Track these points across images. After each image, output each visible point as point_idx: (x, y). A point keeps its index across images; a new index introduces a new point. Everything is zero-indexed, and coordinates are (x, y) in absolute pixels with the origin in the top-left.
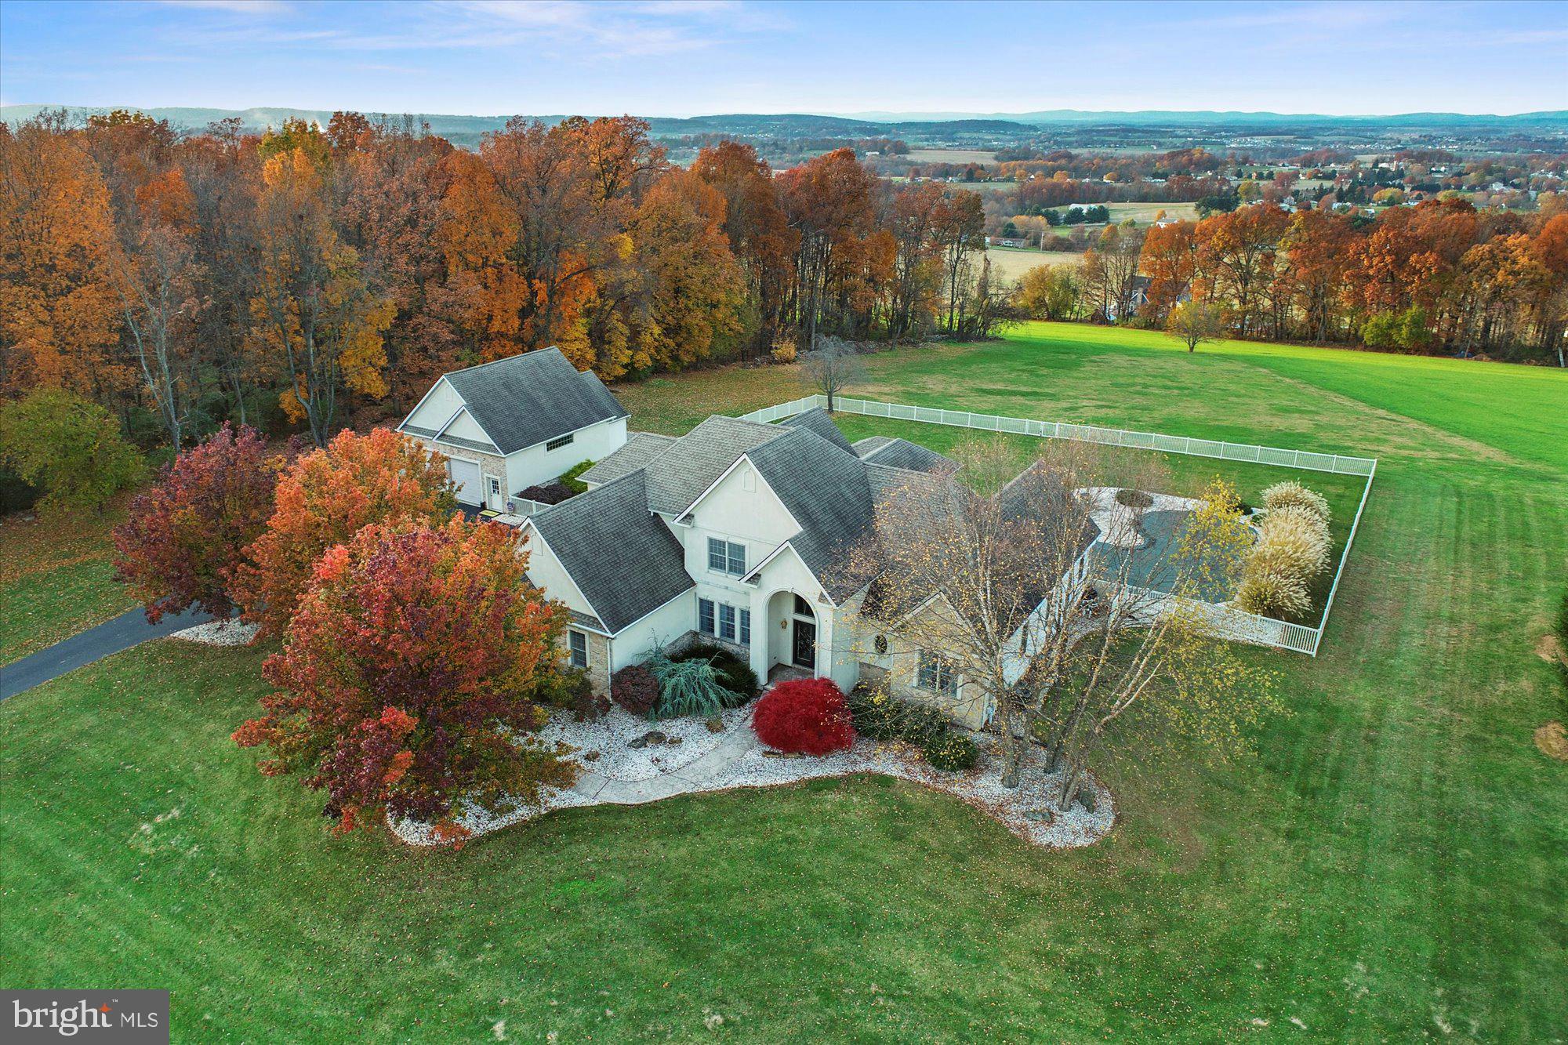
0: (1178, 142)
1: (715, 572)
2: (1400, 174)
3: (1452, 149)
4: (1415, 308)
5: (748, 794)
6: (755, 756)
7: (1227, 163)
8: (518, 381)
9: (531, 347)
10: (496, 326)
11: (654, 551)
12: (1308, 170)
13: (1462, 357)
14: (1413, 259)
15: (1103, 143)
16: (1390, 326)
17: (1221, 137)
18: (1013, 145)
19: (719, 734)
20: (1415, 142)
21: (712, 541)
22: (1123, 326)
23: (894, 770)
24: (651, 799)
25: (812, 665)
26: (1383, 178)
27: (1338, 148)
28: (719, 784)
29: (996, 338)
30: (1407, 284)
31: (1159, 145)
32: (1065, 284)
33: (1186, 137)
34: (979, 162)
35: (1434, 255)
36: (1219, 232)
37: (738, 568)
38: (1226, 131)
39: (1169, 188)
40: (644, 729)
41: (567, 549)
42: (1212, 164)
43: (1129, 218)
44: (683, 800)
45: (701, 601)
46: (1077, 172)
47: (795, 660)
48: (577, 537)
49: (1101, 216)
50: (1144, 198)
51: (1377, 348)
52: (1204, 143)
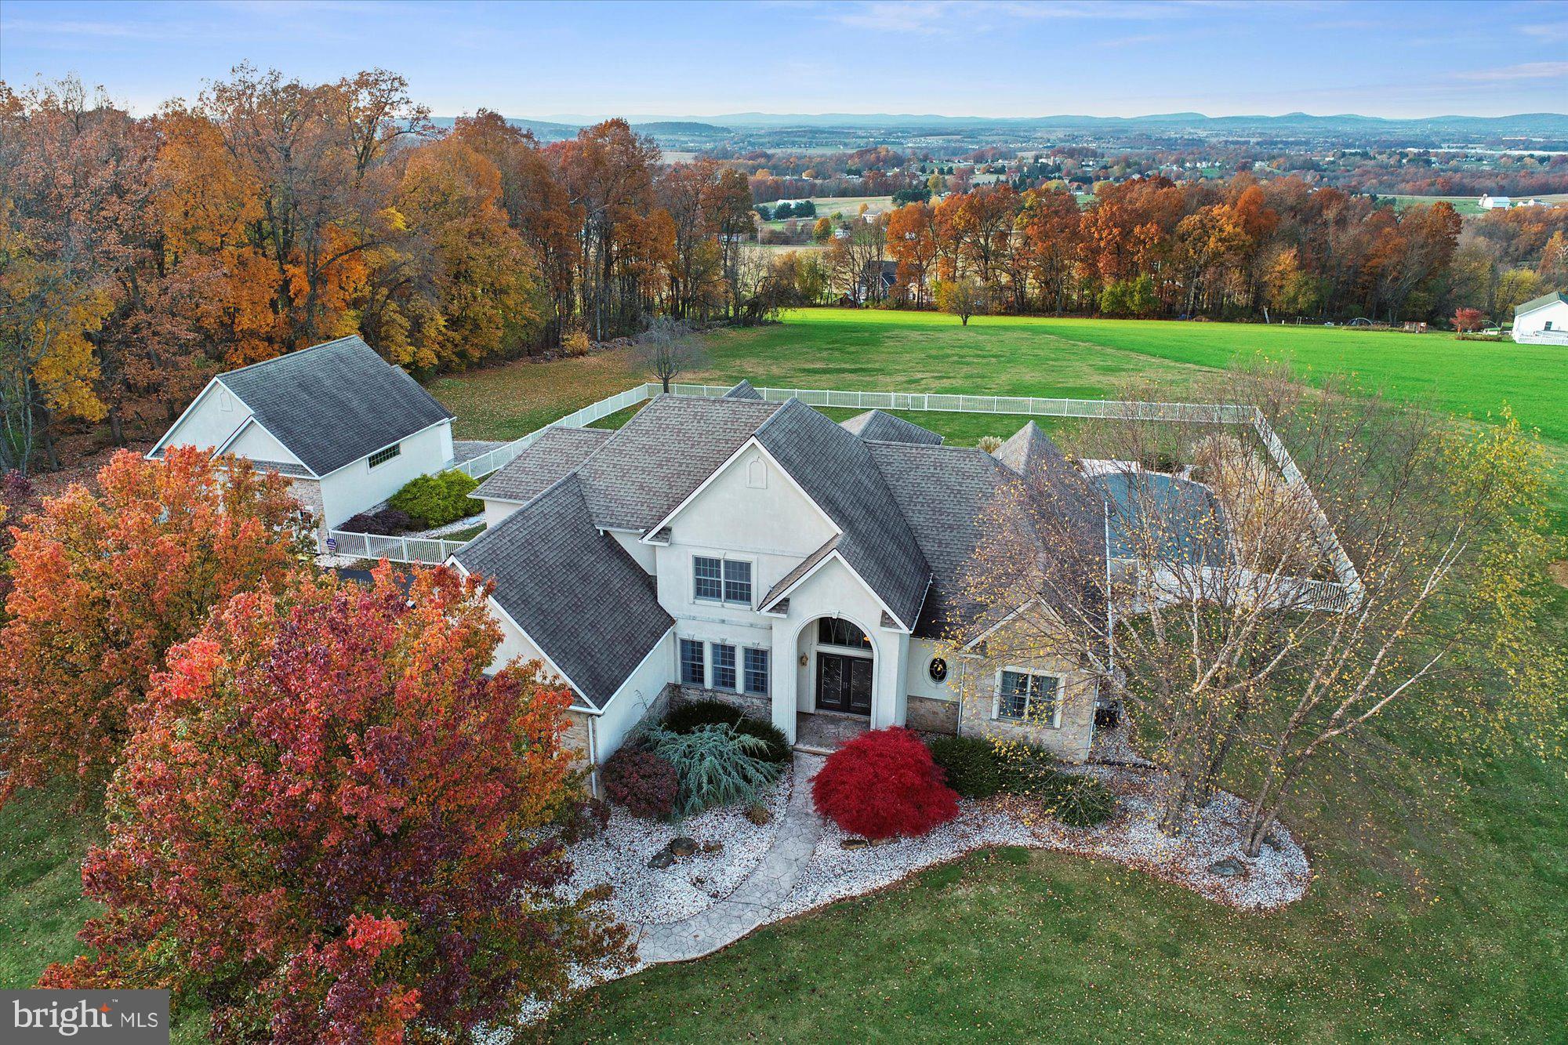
0: (862, 142)
1: (703, 602)
2: (1058, 168)
3: (1093, 146)
4: (1143, 275)
5: (846, 908)
6: (830, 848)
7: (909, 160)
8: (318, 380)
9: (291, 348)
10: (245, 322)
11: (616, 583)
12: (982, 166)
13: (1184, 319)
14: (1137, 230)
15: (793, 144)
16: (1124, 294)
17: (898, 137)
18: (709, 146)
19: (768, 826)
20: (1062, 140)
21: (698, 561)
22: (875, 308)
23: (1019, 838)
24: (719, 945)
25: (867, 712)
26: (1045, 172)
27: (1003, 147)
28: (803, 903)
29: (774, 322)
30: (1134, 254)
31: (845, 145)
32: (813, 269)
33: (867, 137)
34: (683, 162)
35: (1155, 226)
36: (960, 212)
37: (740, 592)
38: (902, 132)
39: (866, 183)
40: (664, 835)
41: (513, 595)
42: (898, 161)
43: (835, 212)
44: (764, 937)
45: (683, 642)
46: (776, 169)
47: (819, 705)
48: (522, 576)
49: (808, 210)
50: (843, 193)
51: (1112, 315)
52: (884, 142)
